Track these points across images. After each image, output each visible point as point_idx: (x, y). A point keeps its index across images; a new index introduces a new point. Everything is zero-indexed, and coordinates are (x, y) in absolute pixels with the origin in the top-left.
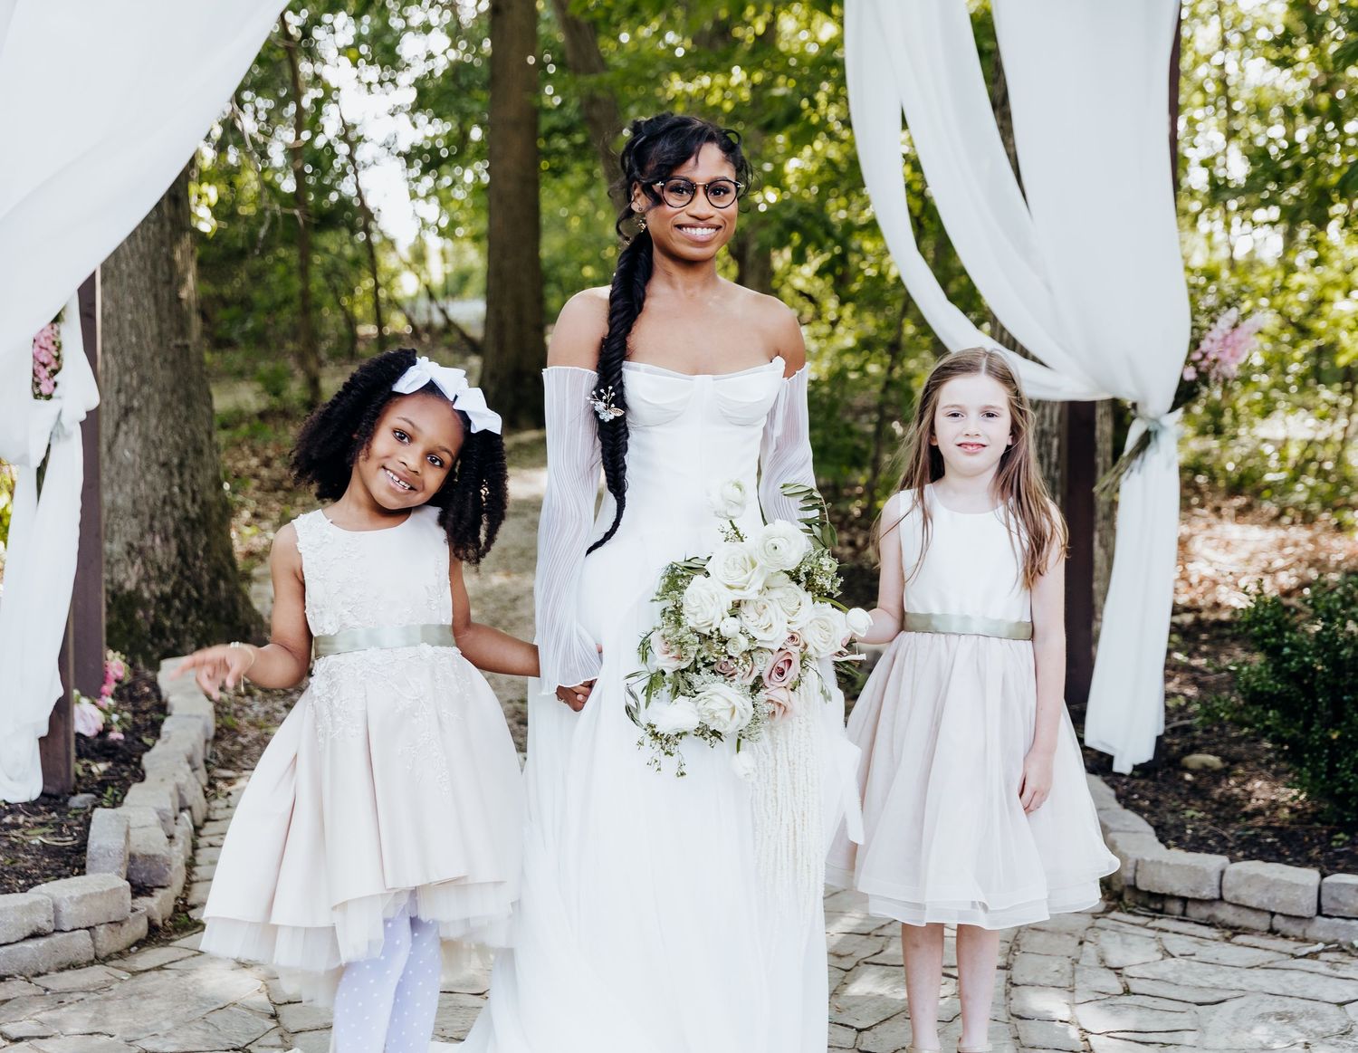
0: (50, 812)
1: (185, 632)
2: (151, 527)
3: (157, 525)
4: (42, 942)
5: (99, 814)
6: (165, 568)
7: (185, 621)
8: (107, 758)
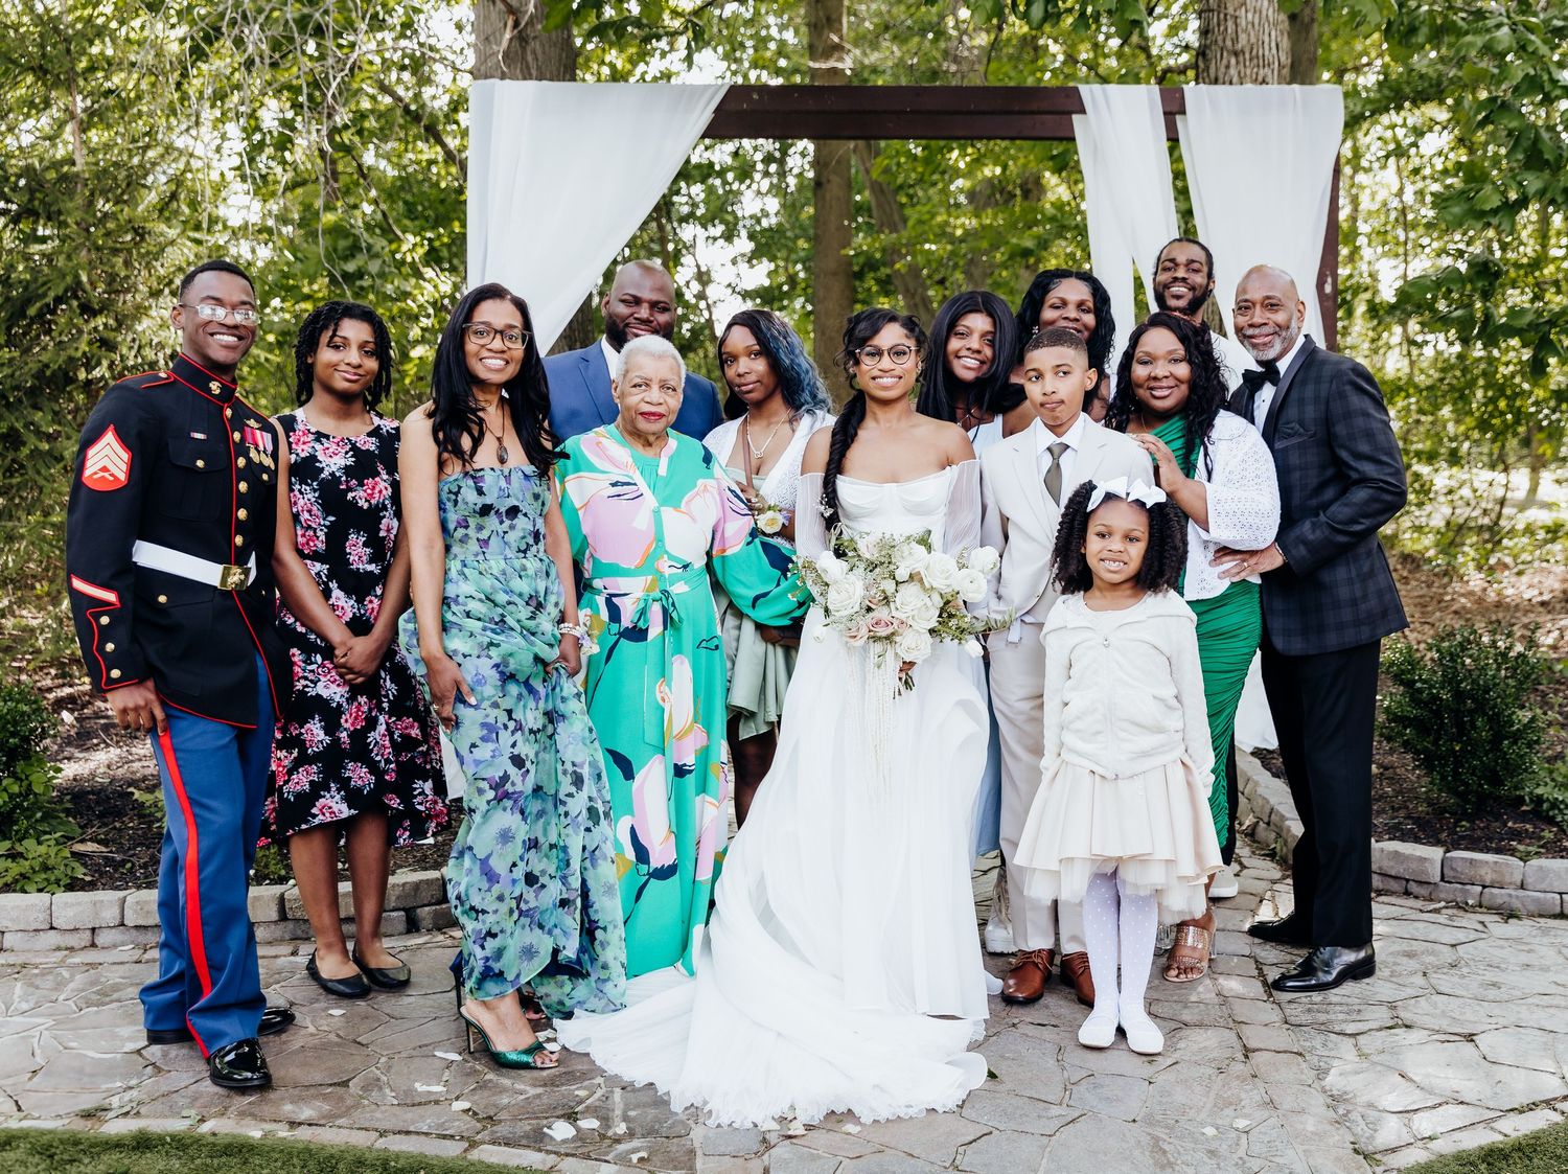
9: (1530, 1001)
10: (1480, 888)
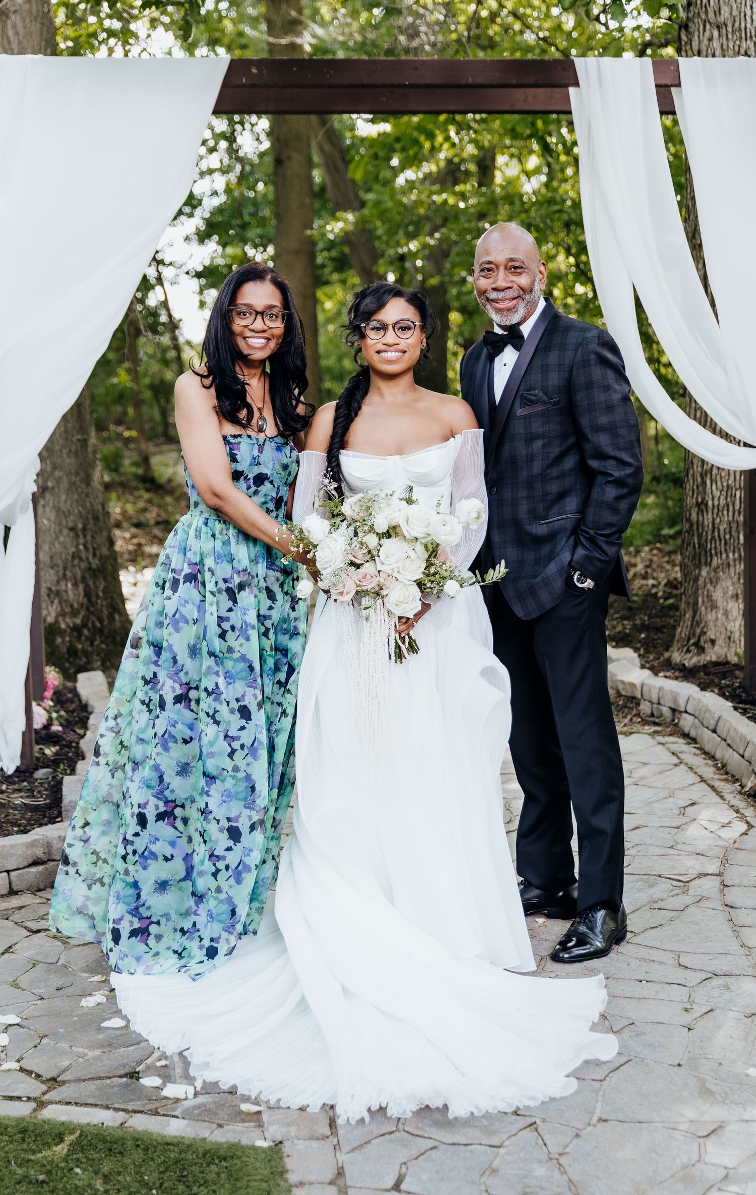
0: (23, 781)
1: (92, 653)
2: (65, 575)
3: (68, 573)
4: (41, 868)
5: (67, 780)
6: (76, 606)
7: (92, 644)
8: (55, 744)
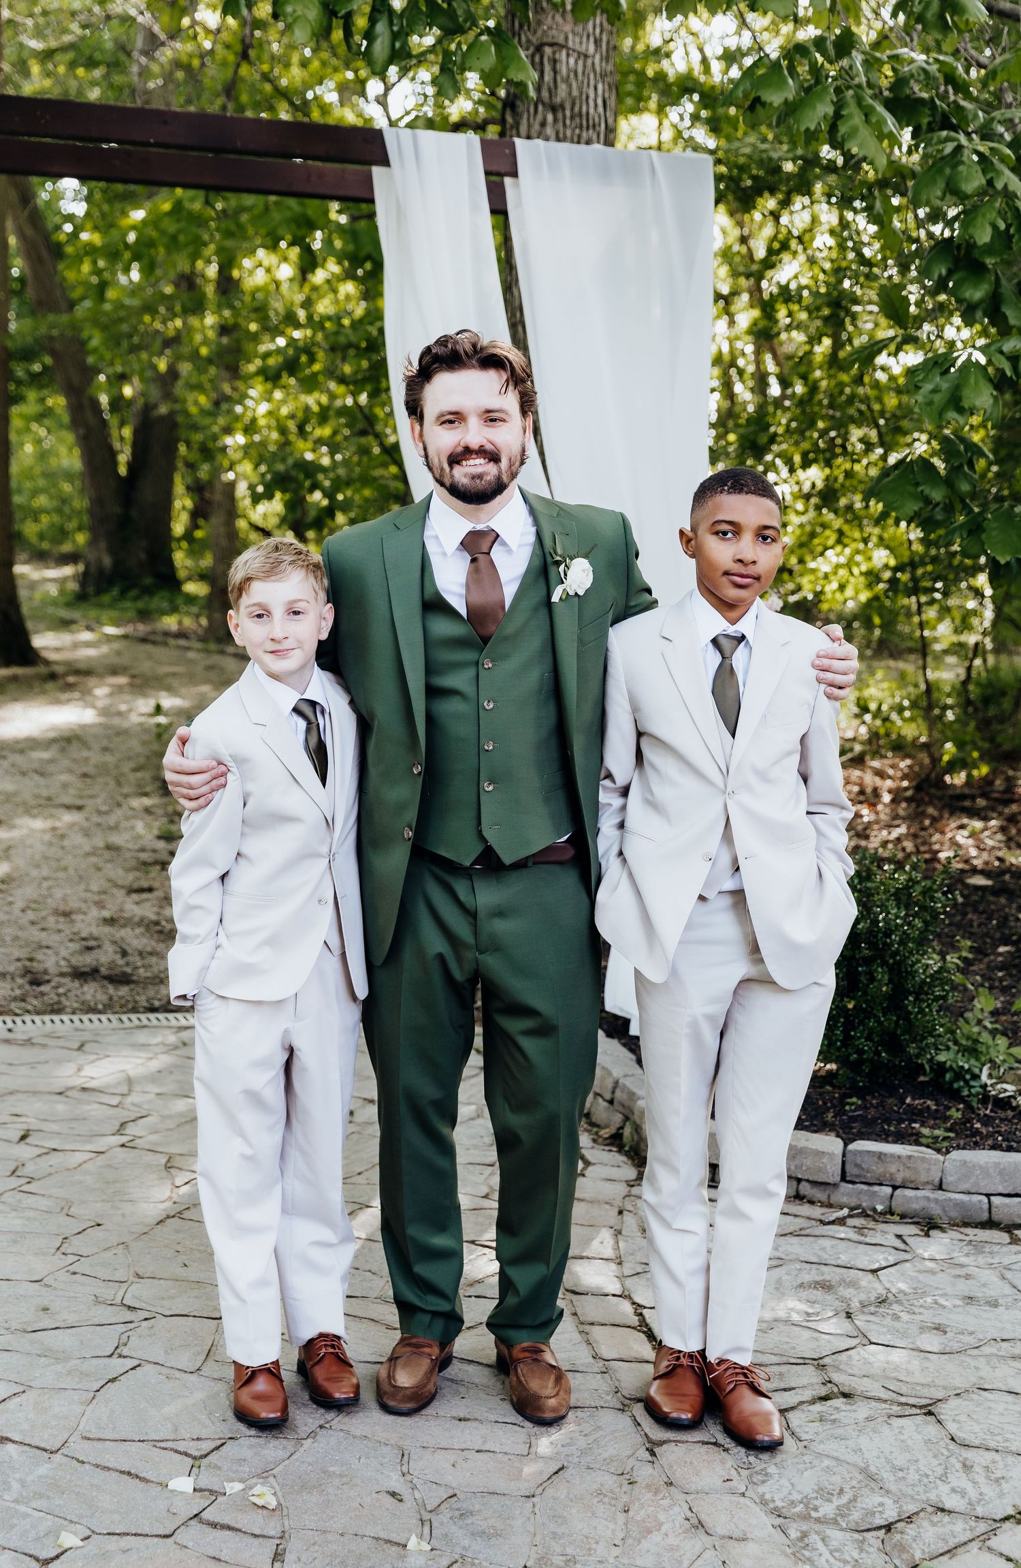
9: (986, 1350)
10: (889, 1190)
